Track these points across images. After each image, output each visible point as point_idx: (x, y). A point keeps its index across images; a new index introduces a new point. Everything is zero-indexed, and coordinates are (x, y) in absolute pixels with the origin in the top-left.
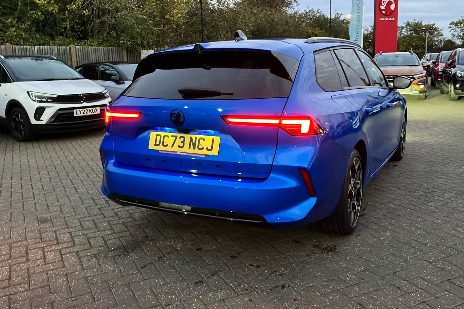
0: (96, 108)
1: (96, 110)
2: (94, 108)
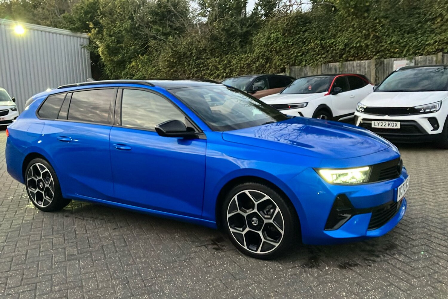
0: (396, 122)
1: (396, 124)
2: (394, 122)
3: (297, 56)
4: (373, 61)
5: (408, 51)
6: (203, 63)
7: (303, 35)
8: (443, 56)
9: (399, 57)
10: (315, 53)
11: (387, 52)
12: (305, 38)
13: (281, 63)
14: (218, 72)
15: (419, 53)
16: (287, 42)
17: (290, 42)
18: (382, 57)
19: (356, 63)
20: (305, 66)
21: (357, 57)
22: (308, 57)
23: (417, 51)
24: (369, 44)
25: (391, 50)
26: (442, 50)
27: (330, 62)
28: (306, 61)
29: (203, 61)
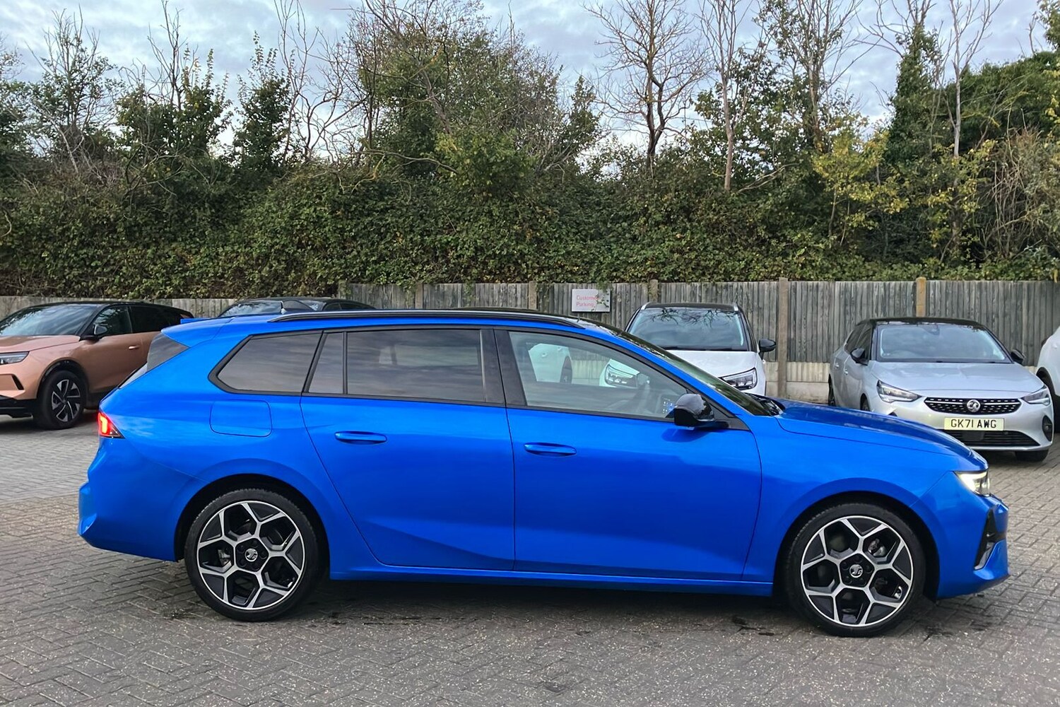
3: (367, 263)
4: (532, 286)
5: (599, 271)
6: (100, 258)
7: (381, 220)
8: (659, 287)
9: (581, 282)
10: (407, 259)
11: (559, 271)
12: (384, 226)
13: (328, 274)
14: (147, 282)
15: (617, 277)
16: (342, 230)
17: (351, 231)
18: (551, 277)
19: (498, 286)
20: (386, 284)
21: (500, 274)
22: (391, 266)
23: (614, 274)
24: (526, 252)
25: (566, 267)
26: (656, 276)
27: (442, 281)
28: (388, 274)
29: (100, 252)
